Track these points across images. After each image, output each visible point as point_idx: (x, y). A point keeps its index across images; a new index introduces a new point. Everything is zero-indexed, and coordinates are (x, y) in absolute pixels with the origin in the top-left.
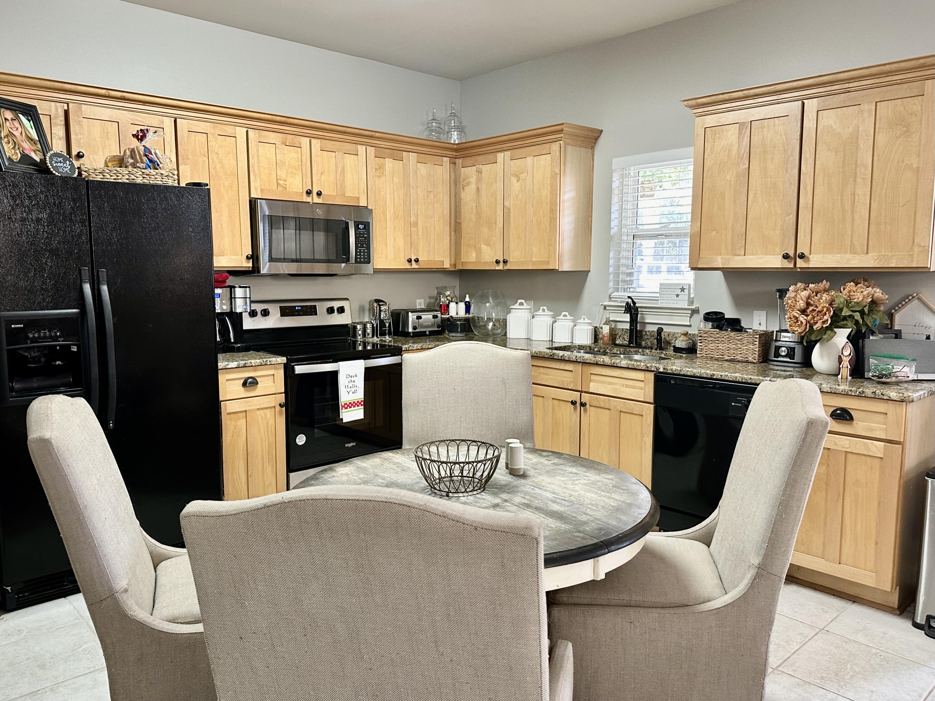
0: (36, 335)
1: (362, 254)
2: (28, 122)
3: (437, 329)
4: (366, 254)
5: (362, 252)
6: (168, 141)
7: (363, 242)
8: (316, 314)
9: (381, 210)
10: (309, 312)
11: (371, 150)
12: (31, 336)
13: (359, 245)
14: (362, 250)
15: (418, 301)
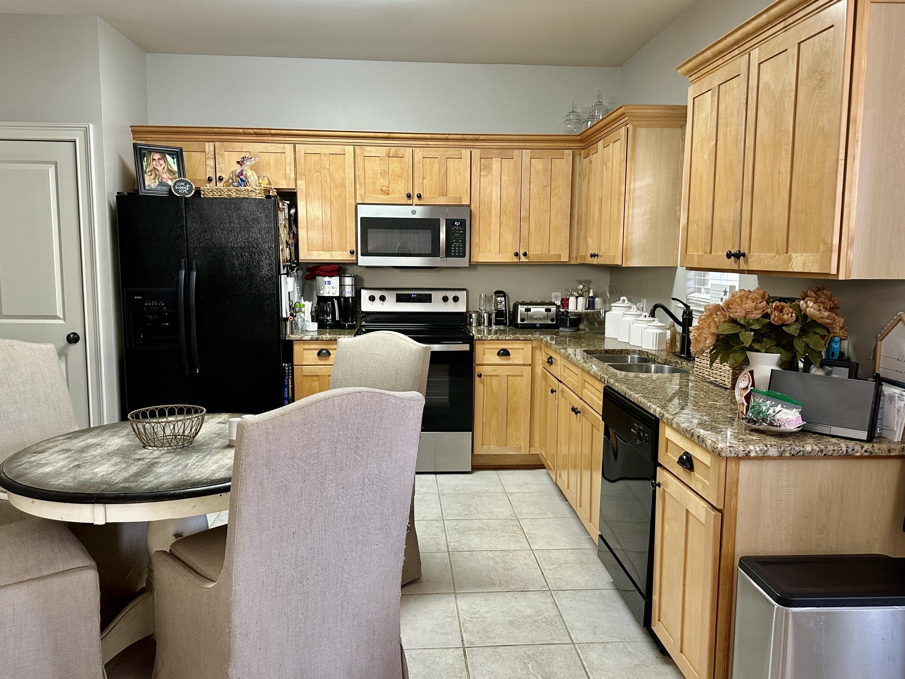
0: (149, 304)
1: (457, 248)
2: (172, 160)
3: (551, 323)
4: (461, 248)
5: (457, 247)
6: (289, 163)
7: (458, 237)
8: (431, 302)
9: (486, 206)
10: (424, 299)
11: (476, 153)
12: (146, 304)
13: (454, 241)
14: (457, 245)
15: (554, 294)
